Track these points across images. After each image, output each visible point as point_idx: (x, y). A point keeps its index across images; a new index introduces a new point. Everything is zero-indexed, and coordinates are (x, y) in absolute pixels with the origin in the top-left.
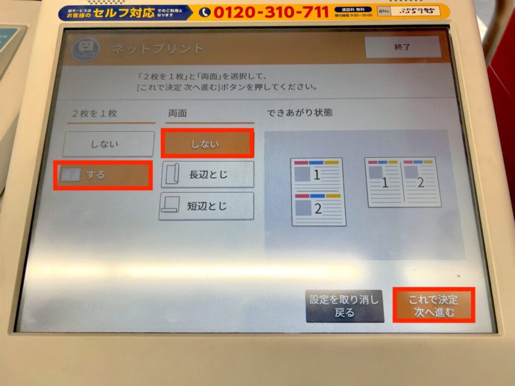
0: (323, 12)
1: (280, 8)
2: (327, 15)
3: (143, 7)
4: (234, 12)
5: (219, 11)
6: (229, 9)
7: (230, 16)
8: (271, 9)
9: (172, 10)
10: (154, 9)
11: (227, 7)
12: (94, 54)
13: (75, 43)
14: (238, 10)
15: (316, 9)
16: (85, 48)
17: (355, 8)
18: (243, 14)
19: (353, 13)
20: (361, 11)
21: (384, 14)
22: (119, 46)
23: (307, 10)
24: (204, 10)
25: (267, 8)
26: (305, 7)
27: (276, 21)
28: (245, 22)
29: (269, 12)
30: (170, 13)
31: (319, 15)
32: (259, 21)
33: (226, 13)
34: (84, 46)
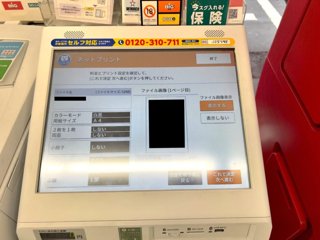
0: (176, 42)
1: (156, 41)
2: (178, 44)
3: (92, 40)
4: (135, 43)
5: (128, 42)
6: (132, 41)
7: (133, 44)
8: (152, 41)
9: (105, 41)
10: (97, 41)
11: (131, 40)
12: (68, 62)
13: (59, 57)
14: (137, 42)
15: (173, 41)
16: (64, 59)
17: (191, 40)
18: (139, 43)
19: (190, 43)
20: (194, 42)
21: (205, 43)
22: (80, 58)
23: (169, 41)
24: (121, 41)
25: (150, 40)
26: (168, 40)
27: (155, 47)
28: (140, 47)
29: (151, 42)
30: (104, 43)
31: (175, 44)
32: (147, 46)
33: (131, 43)
34: (64, 58)
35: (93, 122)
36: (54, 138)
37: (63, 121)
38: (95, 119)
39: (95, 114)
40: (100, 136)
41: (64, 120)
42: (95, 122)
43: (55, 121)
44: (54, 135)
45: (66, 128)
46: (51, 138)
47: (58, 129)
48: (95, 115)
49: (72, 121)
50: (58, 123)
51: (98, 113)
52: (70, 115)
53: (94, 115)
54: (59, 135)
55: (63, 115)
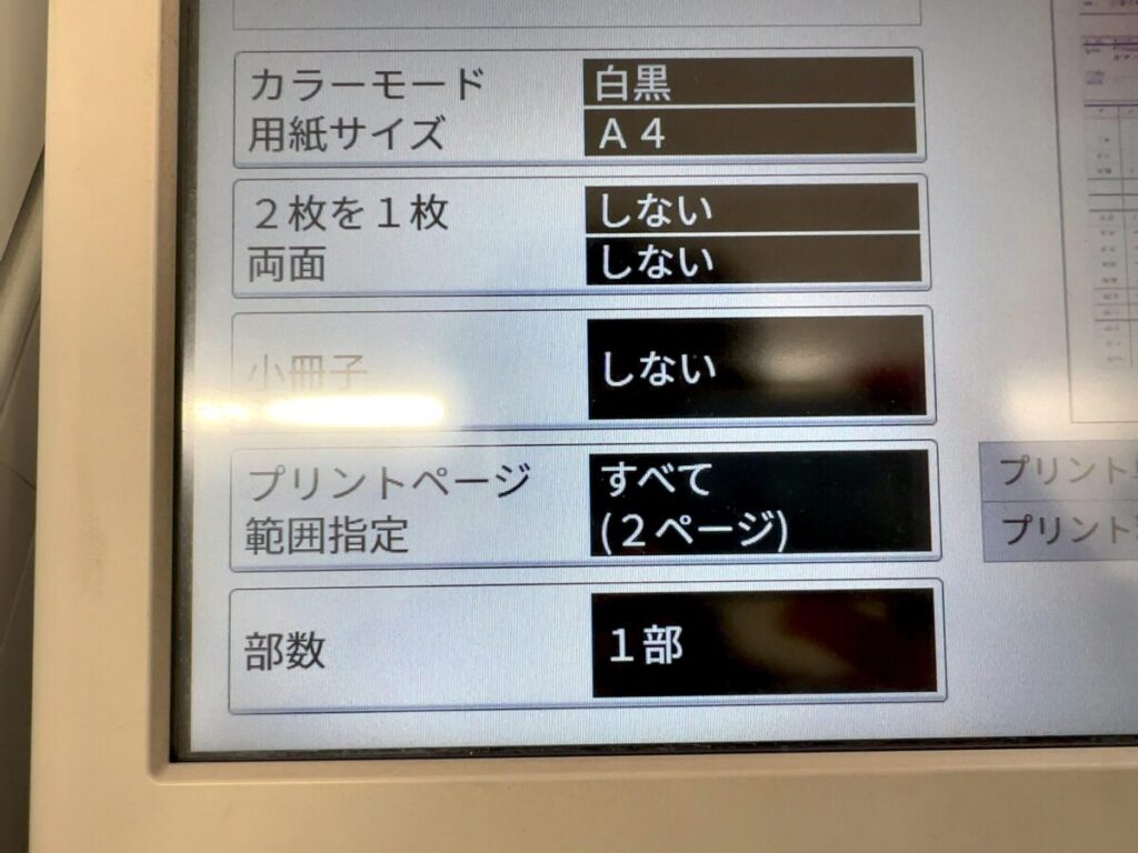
35: (592, 147)
36: (265, 283)
37: (331, 138)
38: (612, 121)
39: (610, 71)
40: (663, 270)
41: (340, 127)
42: (613, 149)
43: (265, 131)
44: (265, 261)
45: (368, 196)
46: (243, 284)
47: (296, 205)
48: (605, 79)
49: (408, 134)
50: (289, 155)
51: (630, 66)
52: (386, 84)
53: (600, 84)
54: (309, 263)
55: (327, 78)
